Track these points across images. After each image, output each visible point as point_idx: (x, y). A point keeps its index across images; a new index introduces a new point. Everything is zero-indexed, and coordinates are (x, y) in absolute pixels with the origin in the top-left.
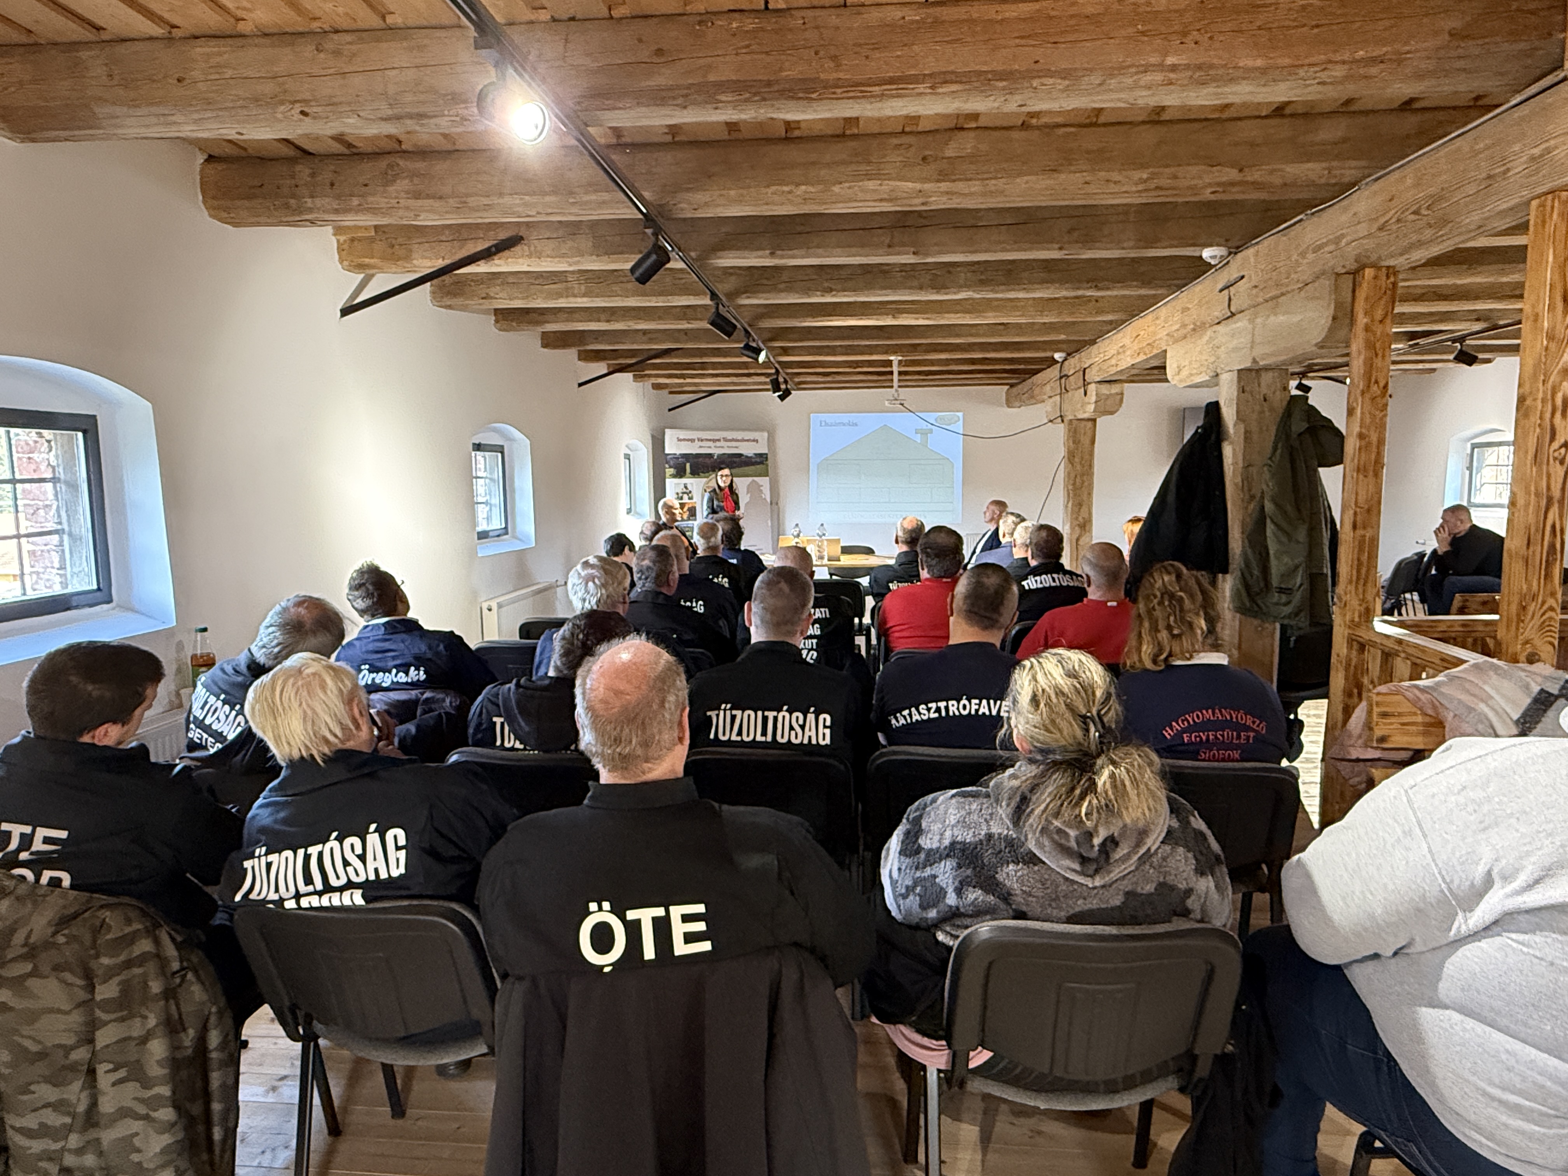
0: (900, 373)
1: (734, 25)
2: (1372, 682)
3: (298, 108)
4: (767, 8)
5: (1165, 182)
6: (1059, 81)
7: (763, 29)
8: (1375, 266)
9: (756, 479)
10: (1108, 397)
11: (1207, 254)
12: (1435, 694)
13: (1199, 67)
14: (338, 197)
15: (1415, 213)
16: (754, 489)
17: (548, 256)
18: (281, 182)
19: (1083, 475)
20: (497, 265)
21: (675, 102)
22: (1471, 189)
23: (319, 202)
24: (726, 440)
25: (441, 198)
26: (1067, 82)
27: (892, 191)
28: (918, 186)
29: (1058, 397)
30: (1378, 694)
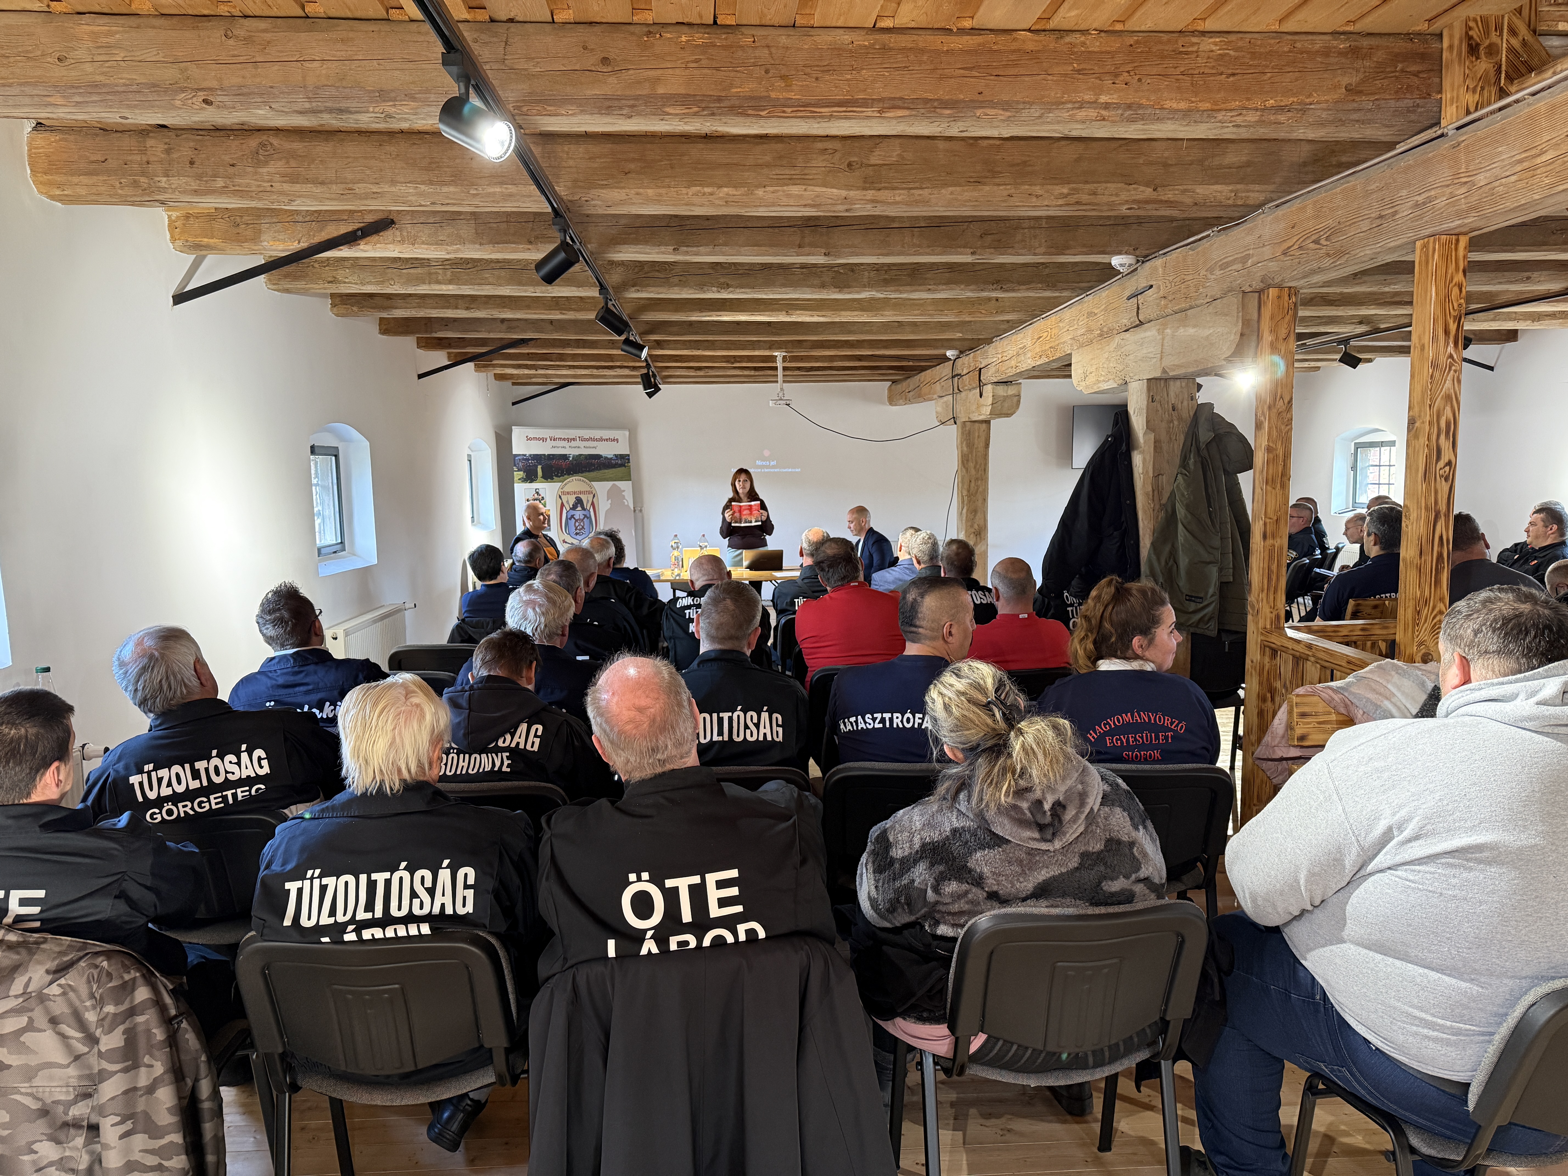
0: (785, 369)
1: (684, 39)
2: (1285, 686)
3: (202, 95)
4: (715, 22)
5: (1085, 198)
6: (1001, 112)
7: (714, 45)
8: (1280, 287)
9: (616, 483)
10: (1006, 398)
11: (1116, 261)
12: (1346, 694)
13: (1129, 107)
14: (199, 177)
15: (1316, 242)
16: (615, 495)
17: (423, 243)
18: (130, 158)
19: (977, 479)
20: (362, 250)
21: (621, 112)
22: (1365, 226)
23: (175, 181)
24: (583, 439)
25: (322, 183)
26: (1009, 114)
27: (817, 196)
28: (844, 193)
29: (950, 397)
30: (1298, 696)
